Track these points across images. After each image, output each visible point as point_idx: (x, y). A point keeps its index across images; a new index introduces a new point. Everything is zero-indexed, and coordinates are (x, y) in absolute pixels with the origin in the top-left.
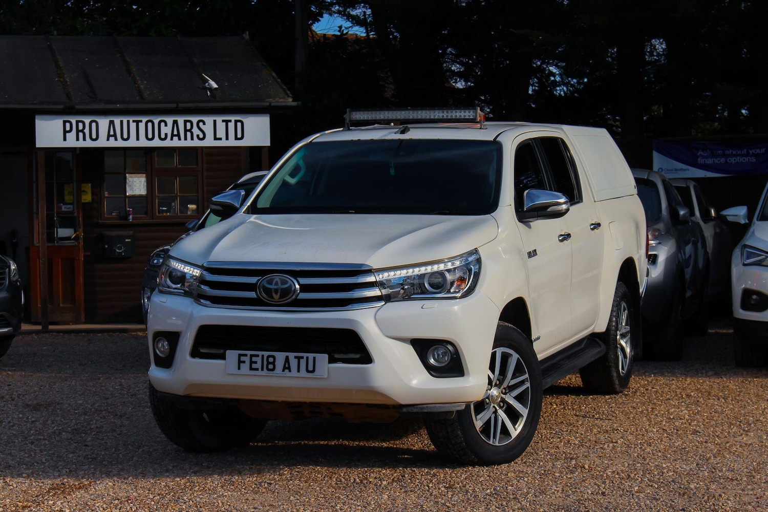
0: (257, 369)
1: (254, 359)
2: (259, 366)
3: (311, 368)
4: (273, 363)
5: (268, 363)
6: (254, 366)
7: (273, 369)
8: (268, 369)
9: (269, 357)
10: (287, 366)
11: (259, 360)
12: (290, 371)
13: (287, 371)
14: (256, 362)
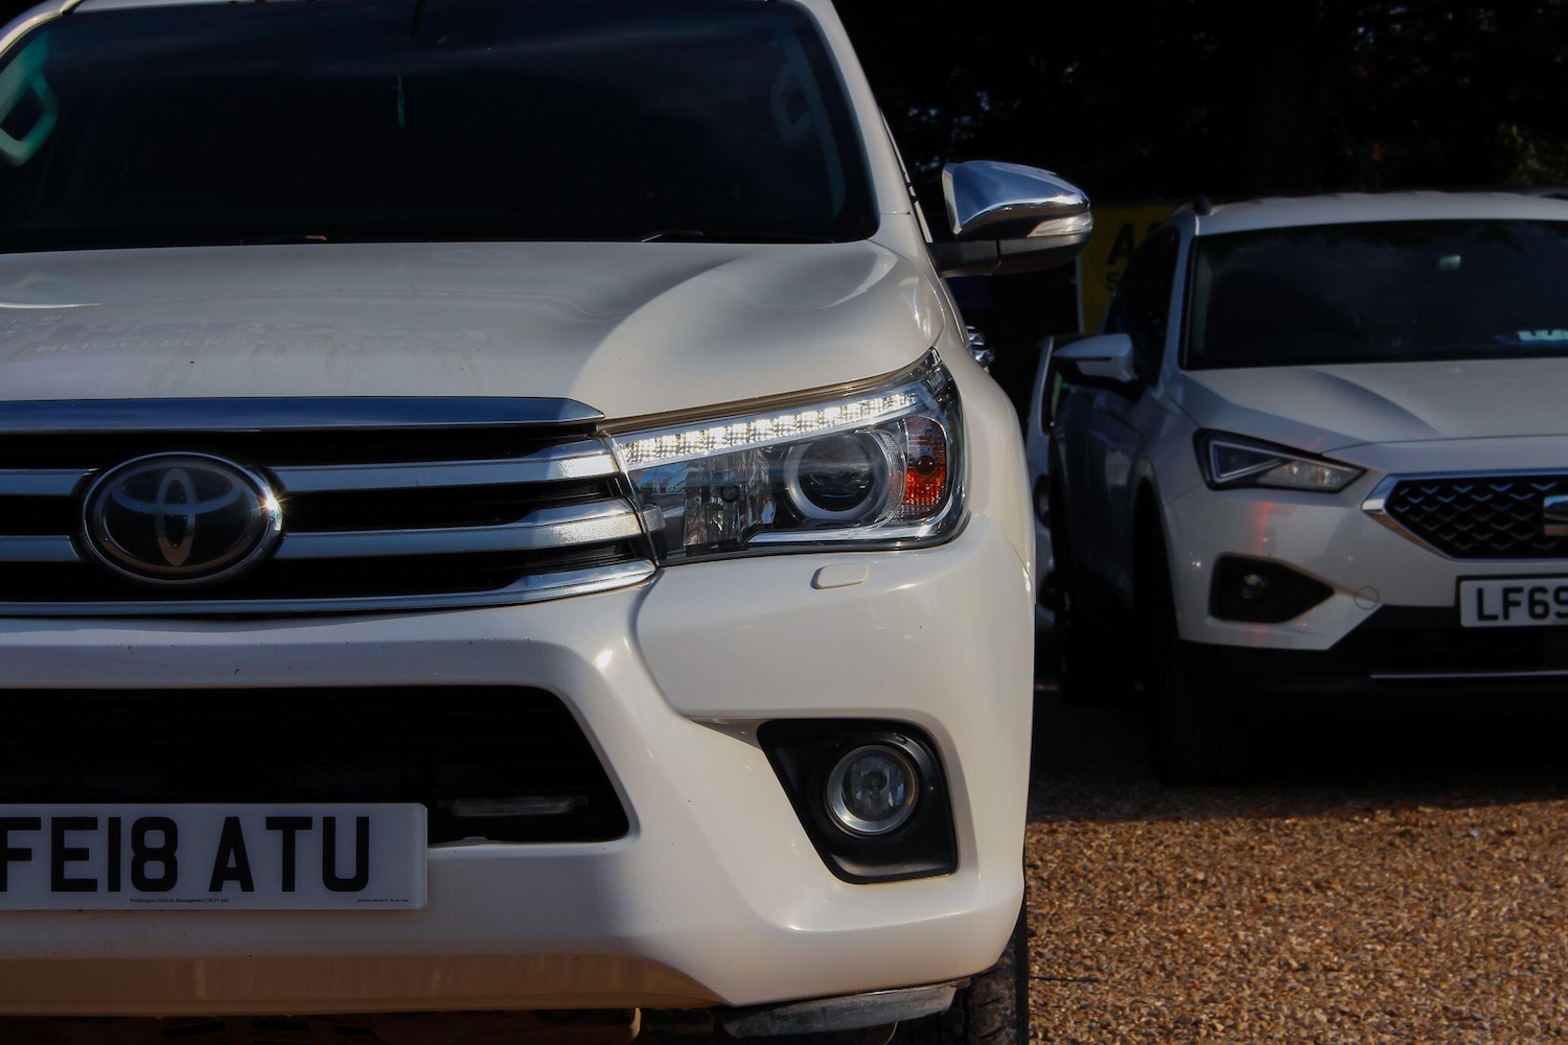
0: (89, 885)
1: (73, 839)
2: (96, 867)
3: (346, 867)
4: (168, 854)
5: (143, 854)
6: (73, 870)
7: (168, 881)
8: (142, 883)
9: (142, 826)
10: (232, 863)
11: (95, 842)
12: (248, 886)
13: (231, 887)
14: (82, 854)
